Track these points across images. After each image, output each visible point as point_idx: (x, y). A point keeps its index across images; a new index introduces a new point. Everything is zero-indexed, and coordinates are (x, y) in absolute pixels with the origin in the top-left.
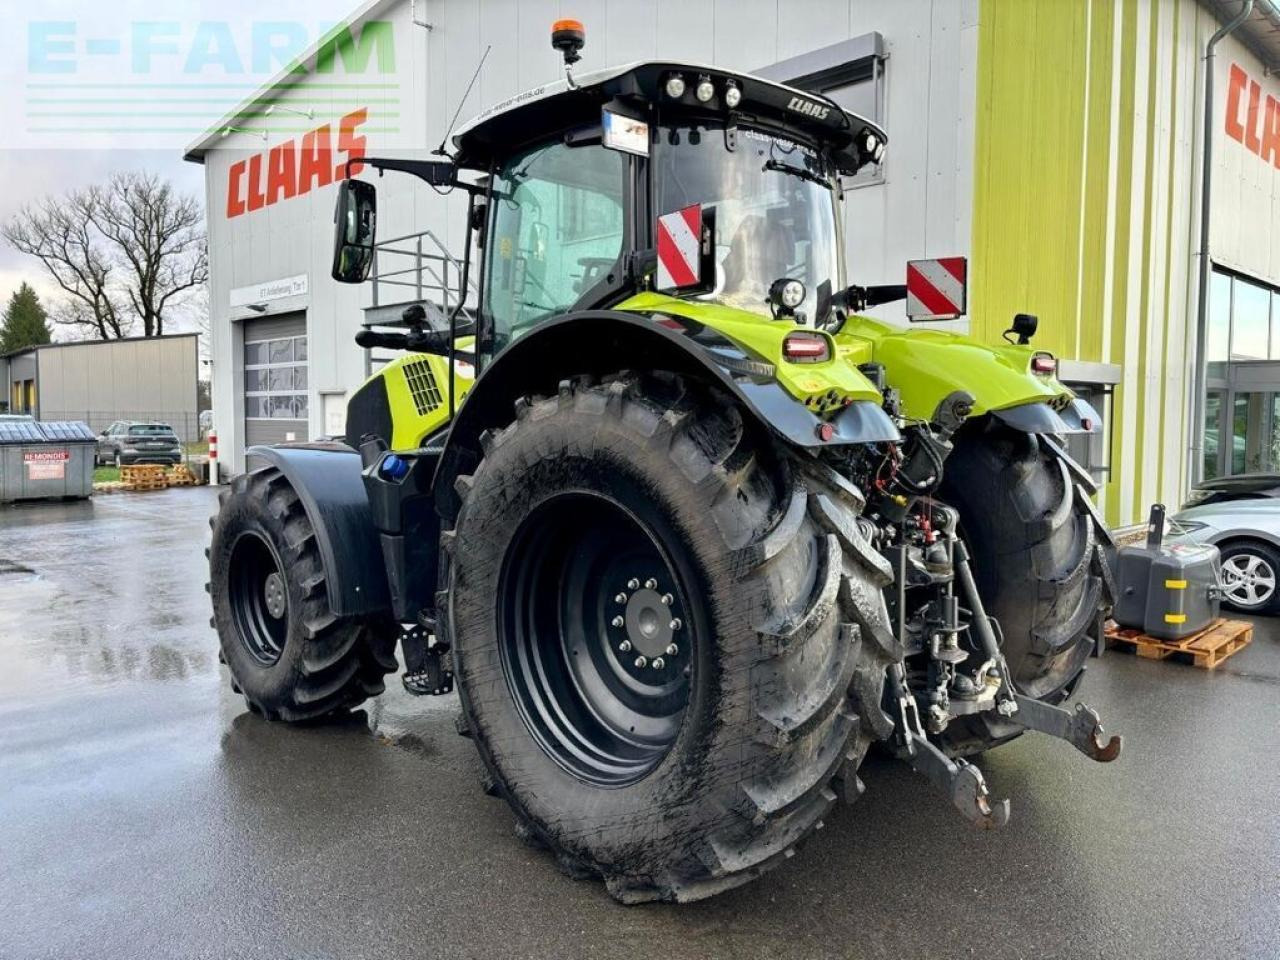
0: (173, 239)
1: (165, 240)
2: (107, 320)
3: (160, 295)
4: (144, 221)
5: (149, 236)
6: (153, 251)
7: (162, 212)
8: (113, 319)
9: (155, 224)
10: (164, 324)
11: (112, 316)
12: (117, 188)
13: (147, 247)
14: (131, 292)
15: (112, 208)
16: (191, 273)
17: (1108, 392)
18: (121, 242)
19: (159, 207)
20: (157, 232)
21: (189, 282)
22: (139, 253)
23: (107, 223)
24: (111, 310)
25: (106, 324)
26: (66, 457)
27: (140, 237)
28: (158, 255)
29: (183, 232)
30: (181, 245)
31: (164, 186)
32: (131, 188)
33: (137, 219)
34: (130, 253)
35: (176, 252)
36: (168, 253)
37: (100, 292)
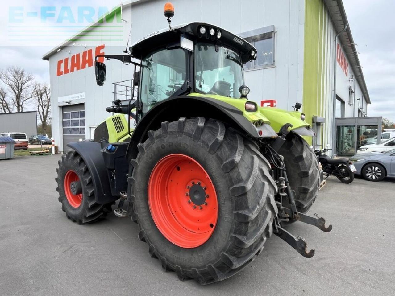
0: (26, 85)
1: (23, 85)
2: (6, 107)
3: (22, 101)
4: (16, 79)
5: (19, 84)
6: (19, 88)
7: (22, 77)
8: (8, 107)
9: (20, 80)
10: (23, 108)
11: (7, 106)
12: (8, 70)
13: (18, 87)
14: (13, 100)
15: (7, 76)
16: (31, 94)
17: (322, 125)
18: (10, 85)
19: (21, 75)
20: (21, 83)
21: (31, 97)
22: (15, 88)
23: (6, 80)
24: (7, 105)
25: (5, 109)
26: (6, 147)
27: (15, 84)
28: (21, 89)
29: (29, 83)
30: (28, 87)
31: (23, 70)
32: (13, 70)
33: (15, 79)
34: (13, 88)
35: (27, 88)
36: (24, 89)
37: (4, 100)
